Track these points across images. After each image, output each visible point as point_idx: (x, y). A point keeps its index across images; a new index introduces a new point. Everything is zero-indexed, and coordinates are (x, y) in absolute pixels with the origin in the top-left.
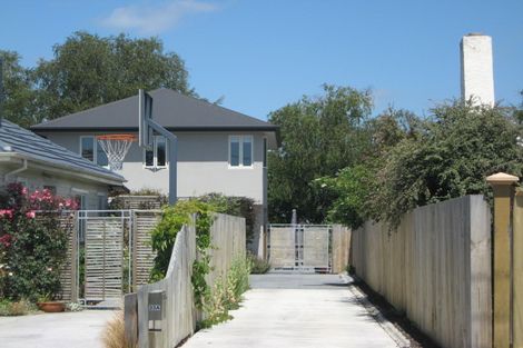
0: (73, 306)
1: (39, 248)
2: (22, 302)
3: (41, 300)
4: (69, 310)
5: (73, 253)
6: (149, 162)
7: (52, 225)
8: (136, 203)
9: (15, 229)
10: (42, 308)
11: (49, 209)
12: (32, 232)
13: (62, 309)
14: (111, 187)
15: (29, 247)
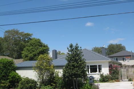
0: (121, 81)
1: (115, 73)
2: (113, 81)
3: (116, 80)
4: (120, 81)
5: (120, 73)
6: (123, 61)
7: (117, 70)
8: (124, 66)
9: (112, 70)
10: (116, 81)
11: (116, 68)
12: (114, 71)
13: (119, 81)
14: (120, 64)
15: (114, 73)
